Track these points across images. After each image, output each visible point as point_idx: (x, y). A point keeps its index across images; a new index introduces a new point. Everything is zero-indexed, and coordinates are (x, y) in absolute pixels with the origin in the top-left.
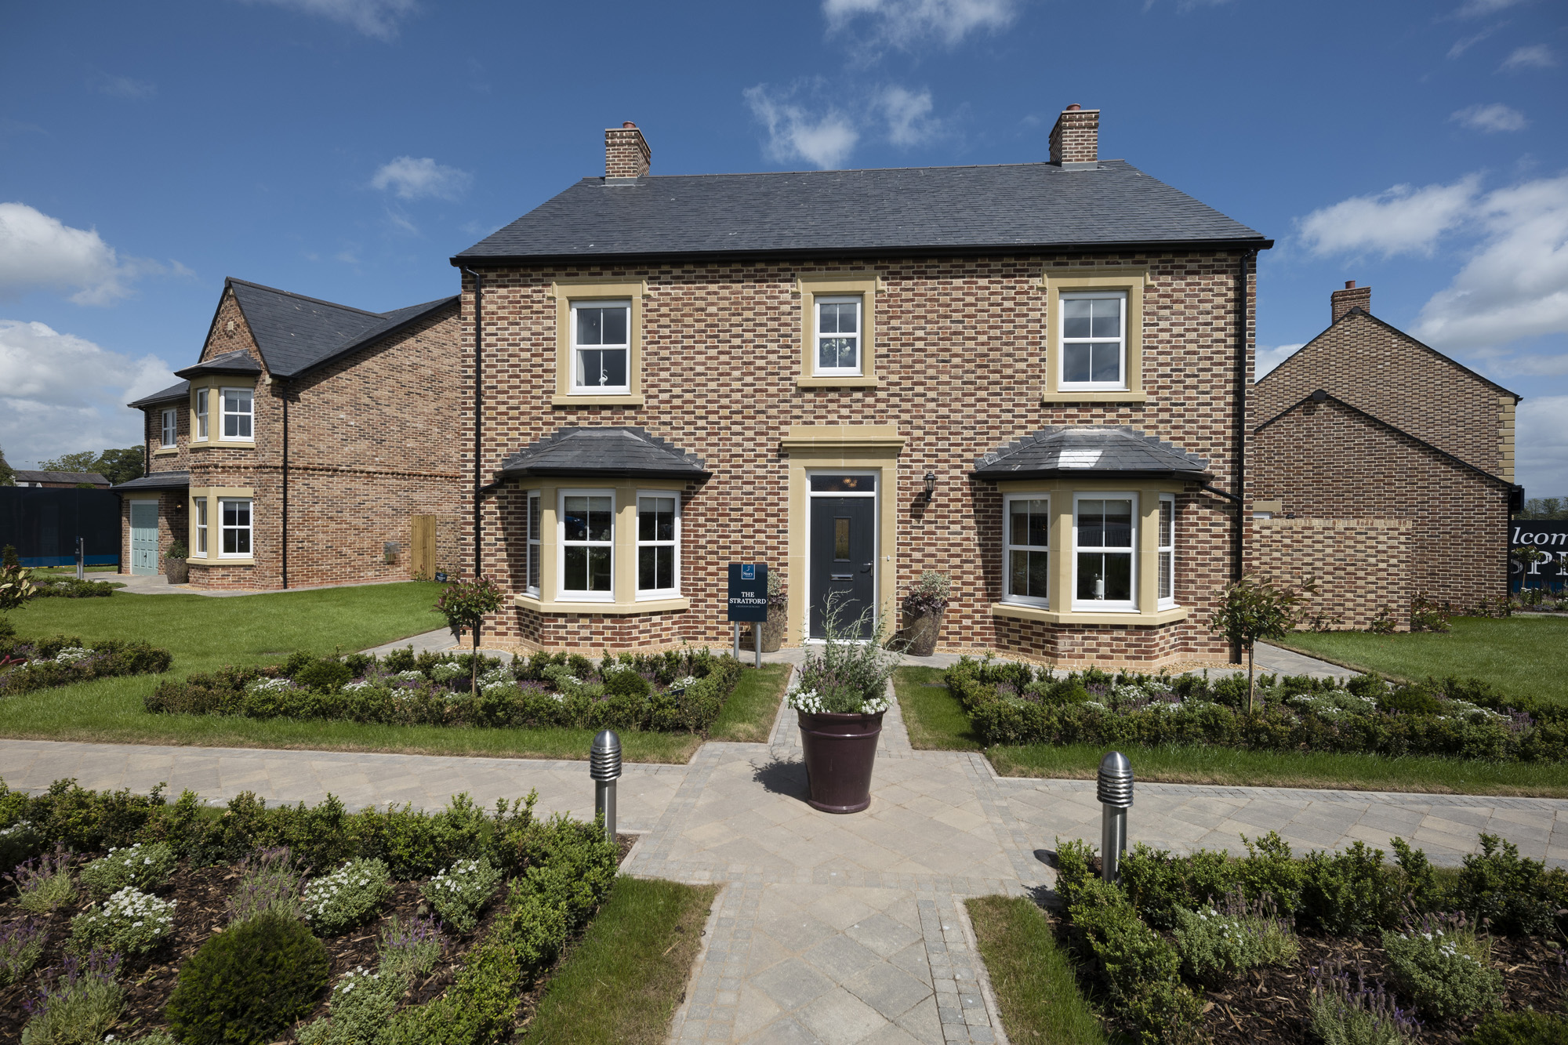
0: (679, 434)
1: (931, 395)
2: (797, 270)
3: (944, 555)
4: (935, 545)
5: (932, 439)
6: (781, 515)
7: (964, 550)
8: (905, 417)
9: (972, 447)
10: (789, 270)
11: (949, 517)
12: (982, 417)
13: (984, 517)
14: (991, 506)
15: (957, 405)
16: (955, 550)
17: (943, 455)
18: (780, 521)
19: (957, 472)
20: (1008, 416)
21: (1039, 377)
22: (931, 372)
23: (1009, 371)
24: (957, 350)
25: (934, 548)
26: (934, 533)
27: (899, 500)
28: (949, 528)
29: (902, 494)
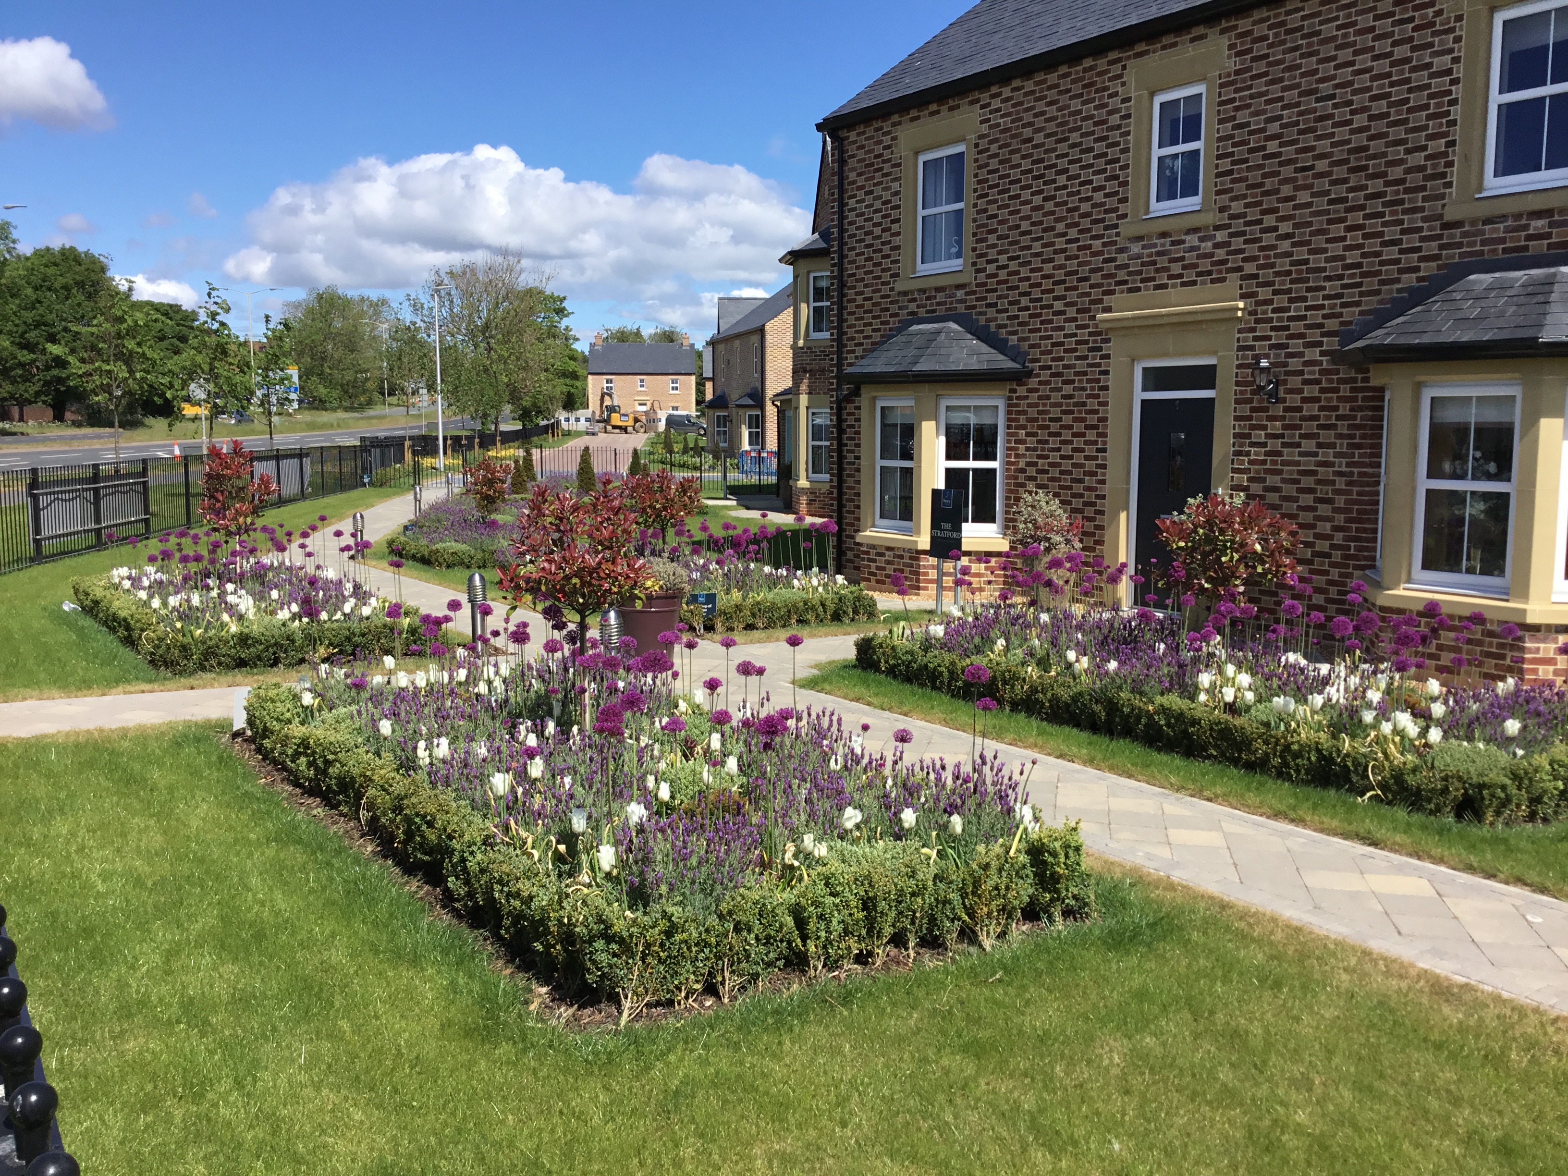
0: (1002, 318)
1: (1285, 228)
2: (1128, 58)
3: (1289, 490)
4: (1279, 472)
5: (1281, 301)
6: (1099, 427)
7: (1319, 482)
8: (1250, 268)
9: (1338, 310)
10: (1119, 60)
11: (1299, 427)
12: (1352, 257)
13: (1350, 427)
14: (1360, 408)
15: (1319, 241)
16: (1307, 482)
17: (1297, 327)
18: (1099, 435)
19: (1313, 354)
20: (1391, 253)
21: (1443, 175)
22: (1286, 190)
23: (1396, 172)
24: (1324, 146)
25: (1278, 478)
26: (1279, 454)
27: (1237, 402)
28: (1299, 445)
29: (1242, 392)
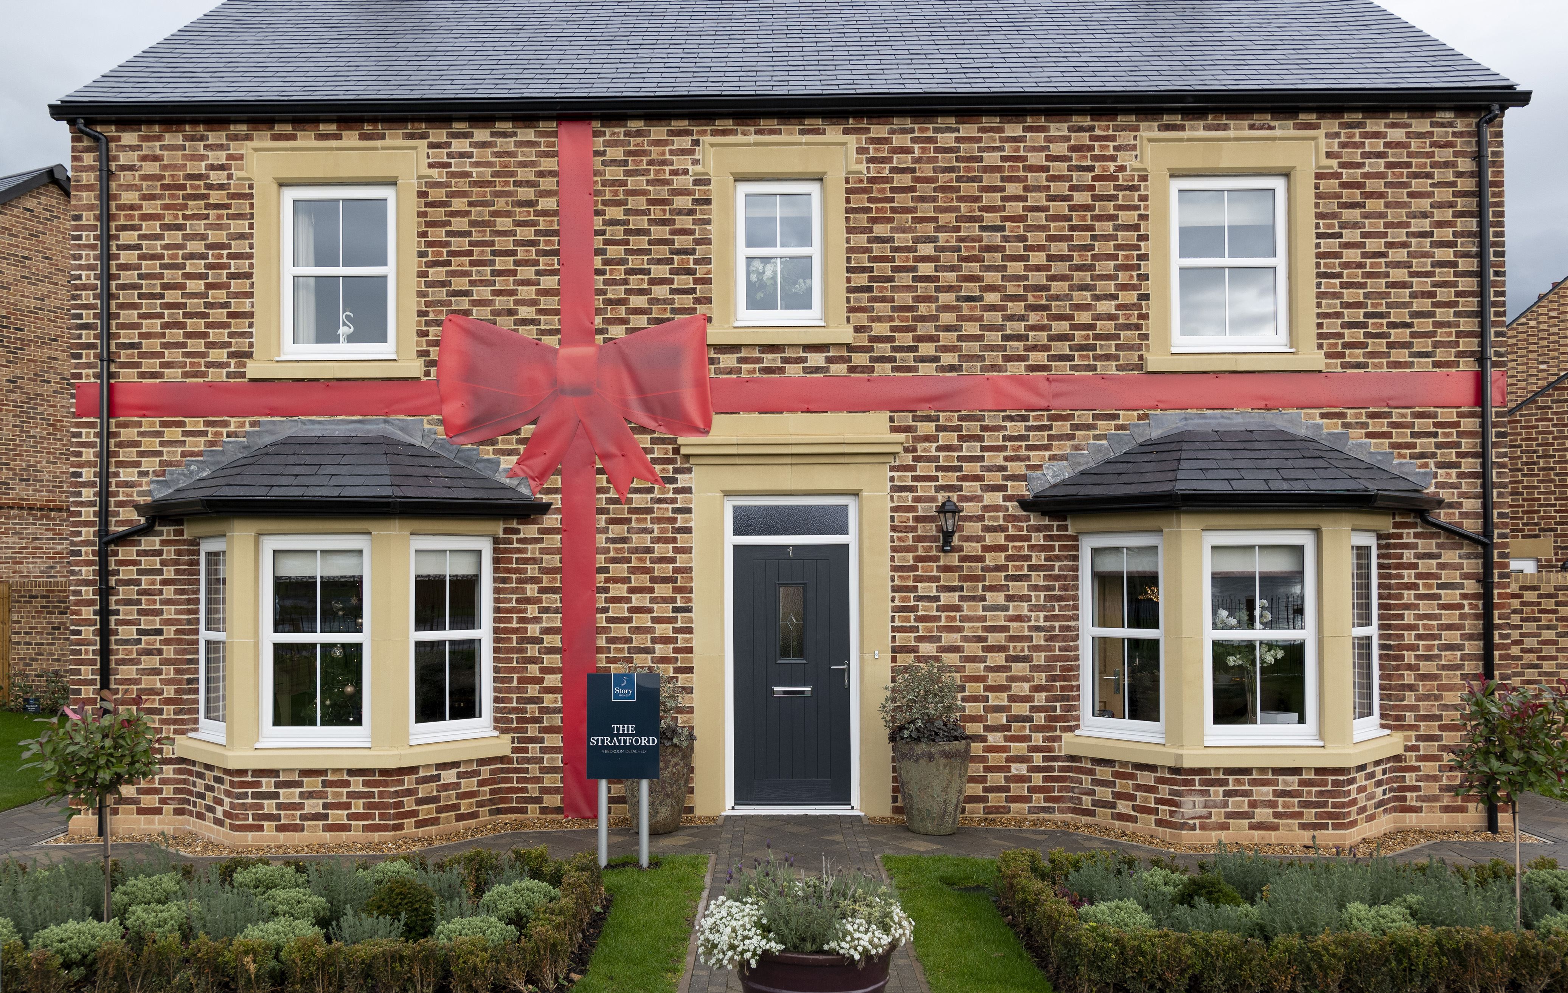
2: (703, 133)
3: (975, 649)
4: (959, 629)
5: (949, 438)
7: (1012, 639)
9: (1023, 453)
11: (982, 579)
13: (1046, 578)
14: (1058, 558)
16: (995, 639)
17: (971, 468)
18: (677, 590)
19: (995, 499)
21: (1139, 327)
22: (948, 319)
23: (1084, 317)
24: (992, 278)
25: (957, 636)
26: (958, 609)
27: (894, 549)
28: (983, 599)
29: (900, 539)
